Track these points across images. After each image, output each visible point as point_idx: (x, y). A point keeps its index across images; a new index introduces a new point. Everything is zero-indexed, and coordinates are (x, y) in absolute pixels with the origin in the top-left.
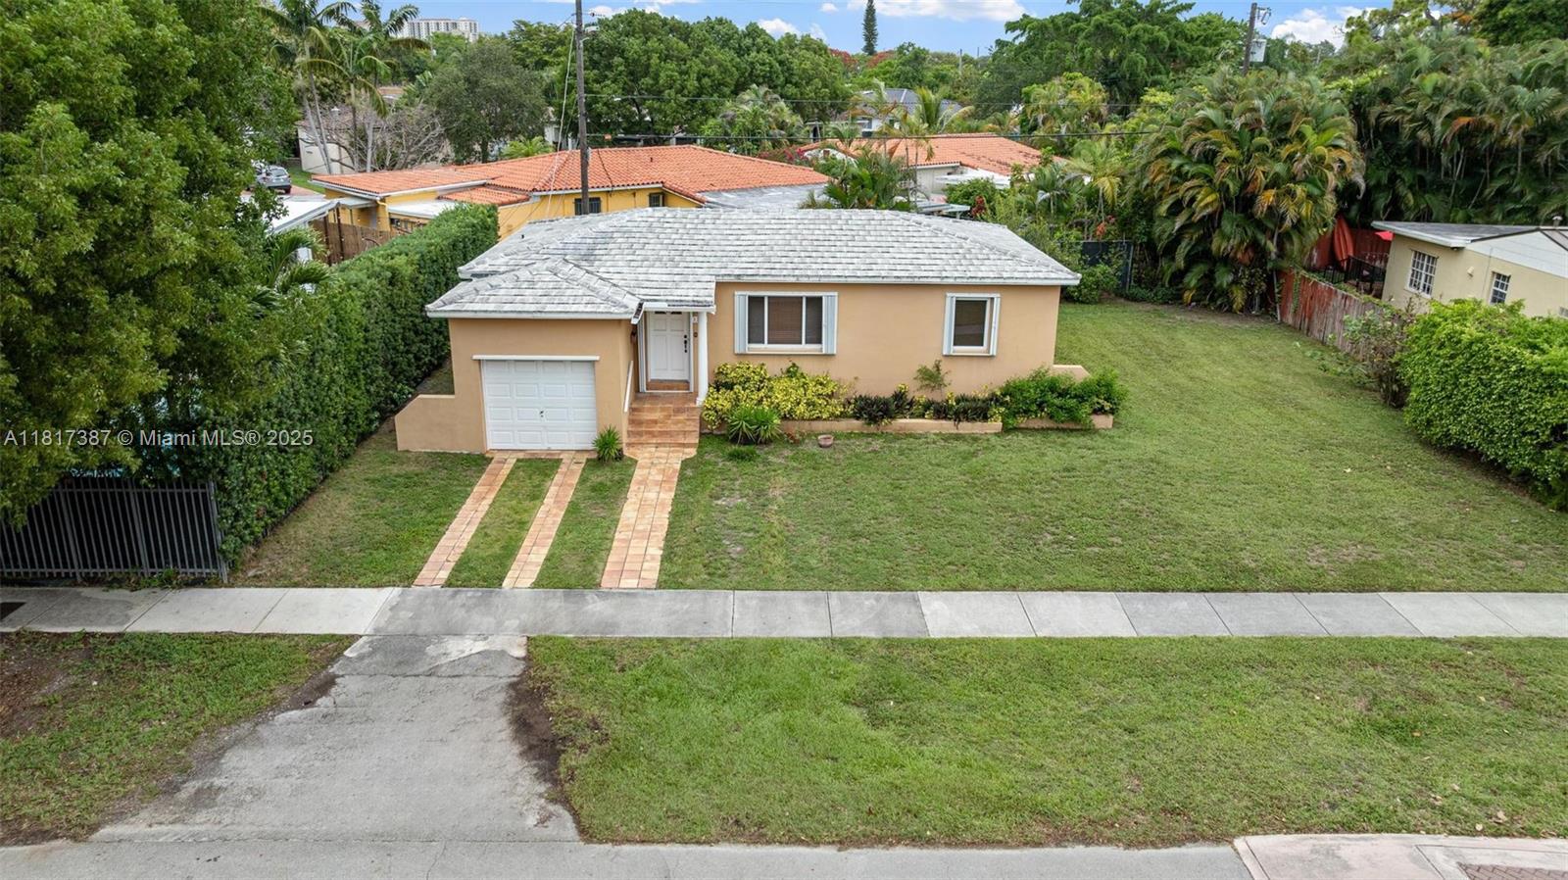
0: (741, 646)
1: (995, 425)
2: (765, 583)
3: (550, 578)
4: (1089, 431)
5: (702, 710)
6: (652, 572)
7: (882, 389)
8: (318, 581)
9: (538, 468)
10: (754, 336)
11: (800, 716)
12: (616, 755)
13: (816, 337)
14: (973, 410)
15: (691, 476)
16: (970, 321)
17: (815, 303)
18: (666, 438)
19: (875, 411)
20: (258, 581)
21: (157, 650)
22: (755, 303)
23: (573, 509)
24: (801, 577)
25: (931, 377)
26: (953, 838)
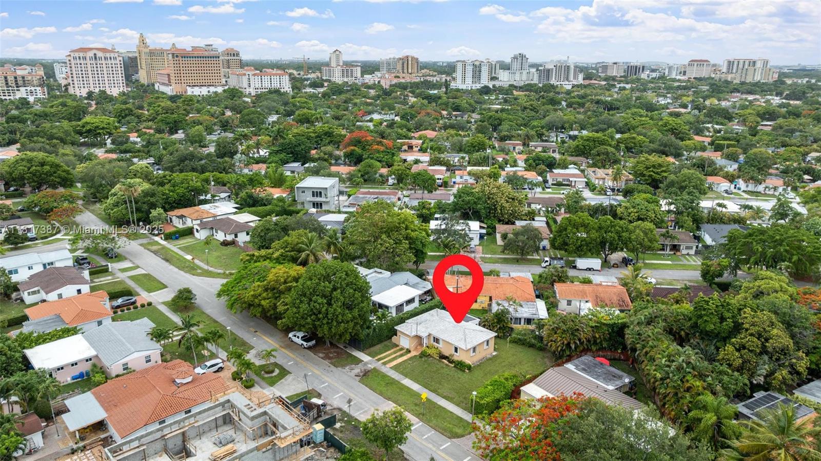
10: (432, 340)
13: (439, 344)
17: (440, 340)
19: (443, 357)
22: (433, 337)
25: (451, 355)
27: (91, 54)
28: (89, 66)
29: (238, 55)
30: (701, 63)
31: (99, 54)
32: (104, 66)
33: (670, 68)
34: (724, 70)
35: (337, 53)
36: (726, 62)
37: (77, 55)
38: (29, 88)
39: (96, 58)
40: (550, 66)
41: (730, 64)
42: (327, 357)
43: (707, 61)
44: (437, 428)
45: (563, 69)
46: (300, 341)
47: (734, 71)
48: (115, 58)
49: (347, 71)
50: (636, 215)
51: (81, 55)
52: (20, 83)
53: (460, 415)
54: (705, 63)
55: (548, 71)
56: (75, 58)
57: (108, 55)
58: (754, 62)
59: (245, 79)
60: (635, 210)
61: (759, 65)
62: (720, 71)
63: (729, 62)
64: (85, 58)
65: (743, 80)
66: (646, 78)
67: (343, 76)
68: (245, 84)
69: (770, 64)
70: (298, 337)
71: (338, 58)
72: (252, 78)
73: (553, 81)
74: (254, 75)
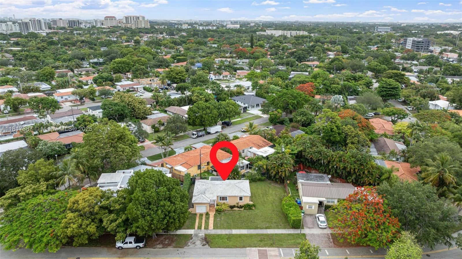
0: (219, 234)
1: (243, 209)
2: (221, 229)
3: (205, 228)
4: (252, 209)
5: (217, 240)
6: (213, 228)
7: (232, 204)
8: (188, 229)
9: (201, 215)
10: (220, 200)
11: (223, 240)
12: (212, 243)
13: (226, 200)
14: (241, 207)
15: (215, 216)
16: (241, 199)
17: (226, 197)
18: (213, 211)
19: (232, 207)
20: (183, 229)
21: (180, 235)
22: (220, 197)
23: (205, 221)
24: (224, 228)
25: (238, 204)
26: (231, 248)
30: (112, 18)
33: (96, 21)
34: (125, 22)
36: (124, 18)
40: (27, 21)
41: (127, 18)
42: (165, 246)
43: (114, 17)
44: (290, 246)
45: (36, 22)
46: (134, 245)
47: (130, 22)
50: (205, 99)
53: (287, 233)
54: (114, 18)
55: (26, 23)
58: (138, 18)
60: (203, 96)
61: (141, 19)
62: (122, 22)
63: (126, 17)
65: (137, 27)
66: (84, 27)
69: (146, 19)
70: (131, 243)
73: (31, 30)
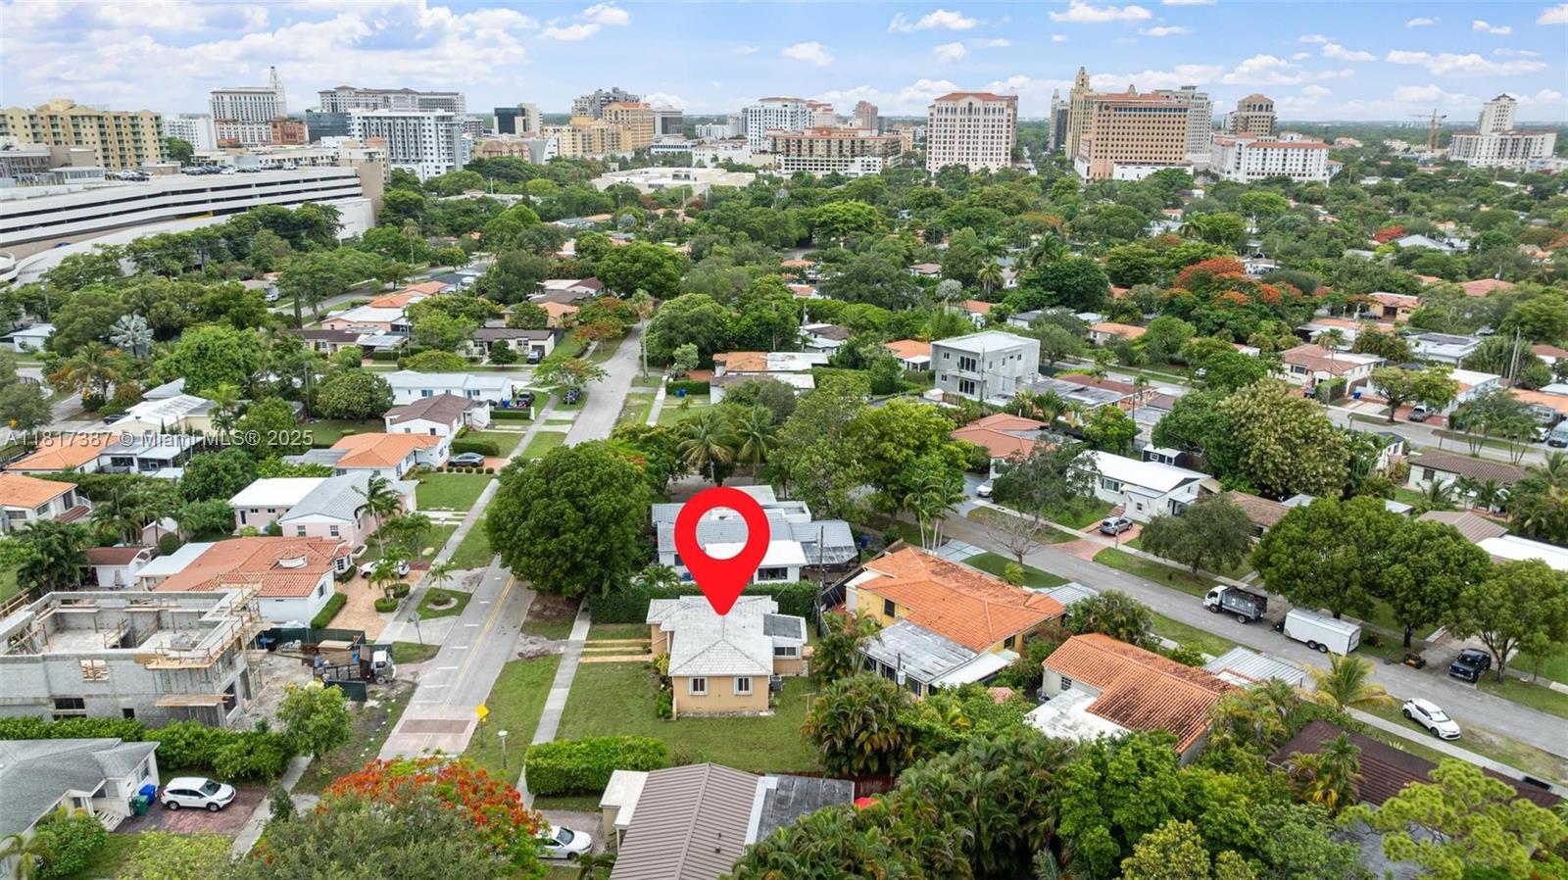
27: (963, 103)
28: (958, 123)
29: (1269, 107)
31: (978, 103)
32: (981, 123)
35: (1504, 101)
37: (944, 105)
38: (866, 159)
39: (970, 111)
48: (1001, 111)
49: (1516, 142)
51: (950, 105)
52: (857, 150)
56: (939, 111)
57: (991, 105)
59: (1232, 153)
64: (954, 111)
67: (1501, 154)
68: (1230, 165)
71: (1502, 113)
72: (1245, 151)
74: (1251, 146)
